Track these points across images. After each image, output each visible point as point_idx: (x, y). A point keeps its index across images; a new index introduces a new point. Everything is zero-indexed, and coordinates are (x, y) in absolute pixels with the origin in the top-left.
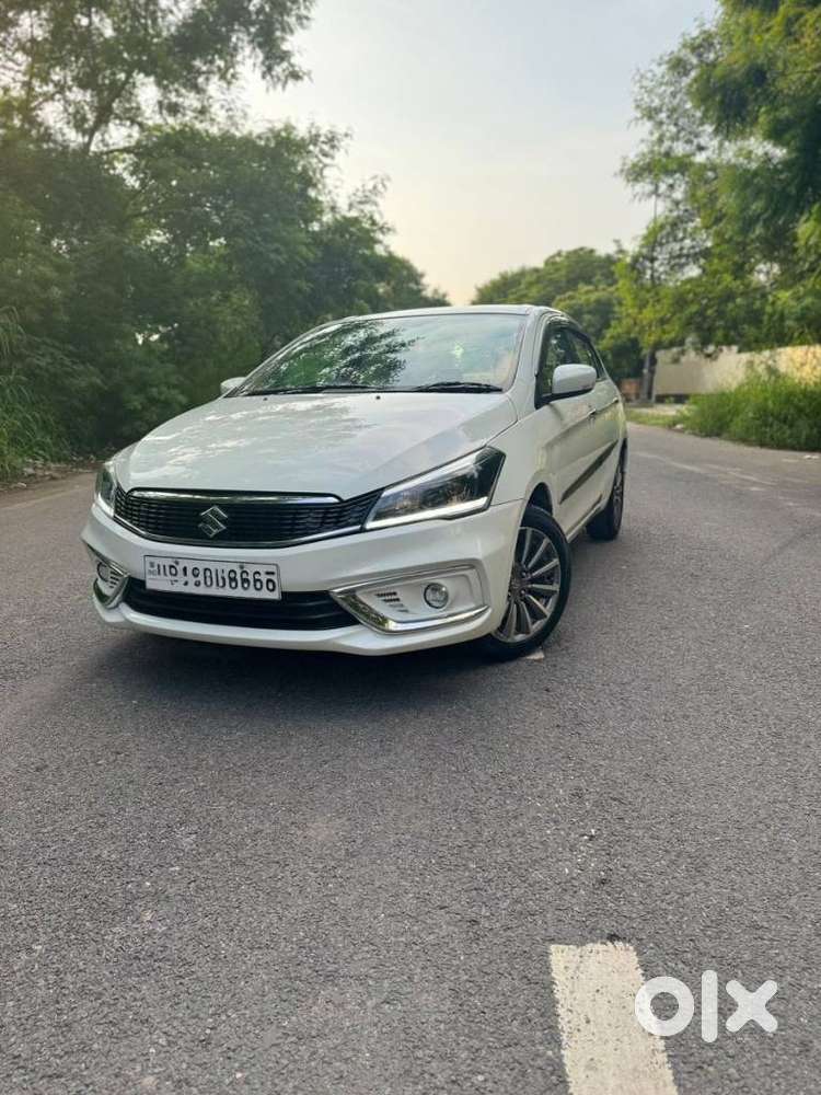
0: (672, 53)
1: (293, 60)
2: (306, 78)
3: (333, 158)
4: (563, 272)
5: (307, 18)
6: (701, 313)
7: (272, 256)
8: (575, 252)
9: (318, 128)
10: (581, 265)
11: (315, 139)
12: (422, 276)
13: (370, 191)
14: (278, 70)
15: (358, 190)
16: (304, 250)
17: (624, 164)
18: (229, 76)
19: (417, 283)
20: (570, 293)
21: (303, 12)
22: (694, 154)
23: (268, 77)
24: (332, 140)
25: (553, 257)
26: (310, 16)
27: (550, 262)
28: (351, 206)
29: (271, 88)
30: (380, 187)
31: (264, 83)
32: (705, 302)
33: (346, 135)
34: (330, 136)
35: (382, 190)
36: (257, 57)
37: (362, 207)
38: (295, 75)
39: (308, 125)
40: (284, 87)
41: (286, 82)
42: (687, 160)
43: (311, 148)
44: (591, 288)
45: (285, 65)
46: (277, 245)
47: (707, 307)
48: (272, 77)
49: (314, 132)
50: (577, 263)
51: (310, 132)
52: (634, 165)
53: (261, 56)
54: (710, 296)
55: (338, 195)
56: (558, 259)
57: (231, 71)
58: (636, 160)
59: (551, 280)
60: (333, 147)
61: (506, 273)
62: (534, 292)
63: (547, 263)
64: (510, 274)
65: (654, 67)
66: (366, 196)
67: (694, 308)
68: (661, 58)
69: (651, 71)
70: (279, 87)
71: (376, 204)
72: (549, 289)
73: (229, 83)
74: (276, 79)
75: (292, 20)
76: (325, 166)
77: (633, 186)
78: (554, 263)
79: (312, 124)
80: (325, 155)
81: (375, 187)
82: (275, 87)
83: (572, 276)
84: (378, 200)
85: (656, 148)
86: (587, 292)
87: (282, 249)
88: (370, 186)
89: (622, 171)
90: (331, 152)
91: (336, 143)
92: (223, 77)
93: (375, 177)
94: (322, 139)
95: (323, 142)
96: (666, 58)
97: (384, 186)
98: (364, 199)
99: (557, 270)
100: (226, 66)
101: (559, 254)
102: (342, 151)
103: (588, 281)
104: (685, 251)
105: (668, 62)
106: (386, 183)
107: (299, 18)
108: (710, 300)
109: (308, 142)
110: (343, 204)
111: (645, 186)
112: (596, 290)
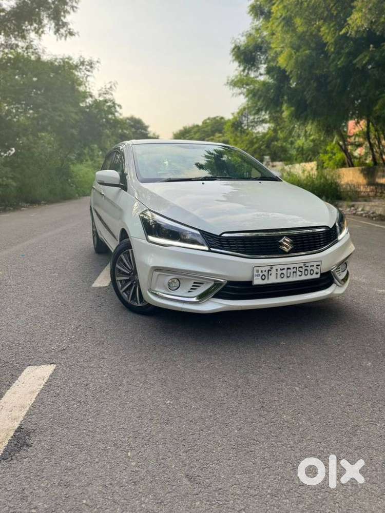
0: (248, 31)
1: (69, 27)
2: (76, 35)
3: (92, 72)
4: (209, 128)
5: (76, 8)
6: (259, 148)
7: (58, 118)
8: (215, 118)
9: (84, 59)
10: (217, 124)
11: (82, 63)
12: (147, 127)
13: (109, 89)
14: (62, 31)
15: (102, 88)
16: (73, 115)
17: (228, 80)
18: (40, 32)
19: (146, 130)
20: (212, 137)
21: (74, 4)
22: (257, 77)
23: (57, 34)
24: (91, 64)
25: (205, 120)
26: (78, 6)
27: (204, 122)
28: (100, 95)
29: (59, 39)
30: (113, 86)
31: (55, 36)
32: (261, 142)
33: (98, 62)
34: (90, 62)
35: (115, 88)
36: (51, 24)
37: (105, 96)
38: (71, 34)
39: (79, 56)
40: (65, 39)
41: (66, 36)
42: (256, 79)
43: (81, 67)
44: (220, 135)
45: (65, 29)
46: (59, 113)
47: (262, 145)
48: (59, 34)
49: (82, 60)
50: (215, 123)
51: (80, 60)
52: (233, 81)
53: (53, 25)
54: (263, 140)
55: (93, 90)
56: (208, 121)
57: (41, 30)
58: (233, 78)
59: (204, 131)
60: (91, 67)
61: (186, 127)
62: (197, 136)
63: (203, 123)
64: (188, 127)
65: (240, 37)
66: (107, 91)
67: (256, 145)
68: (243, 33)
69: (239, 39)
70: (63, 38)
71: (112, 94)
72: (203, 135)
73: (40, 35)
74: (61, 35)
75: (68, 8)
76: (88, 76)
77: (233, 89)
78: (206, 123)
79: (81, 56)
80: (89, 71)
81: (111, 87)
82: (61, 39)
83: (213, 129)
84: (113, 93)
85: (242, 73)
86: (220, 137)
87: (62, 115)
88: (108, 86)
89: (228, 83)
90: (91, 69)
91: (93, 65)
92: (37, 33)
93: (110, 83)
94: (86, 63)
95: (87, 65)
96: (245, 34)
97: (115, 86)
98: (105, 92)
99: (207, 126)
100: (38, 27)
101: (209, 119)
102: (96, 69)
103: (220, 132)
104: (256, 120)
105: (246, 35)
106: (116, 85)
107: (72, 7)
108: (263, 142)
109: (79, 64)
110: (95, 94)
111: (237, 90)
112: (223, 136)
